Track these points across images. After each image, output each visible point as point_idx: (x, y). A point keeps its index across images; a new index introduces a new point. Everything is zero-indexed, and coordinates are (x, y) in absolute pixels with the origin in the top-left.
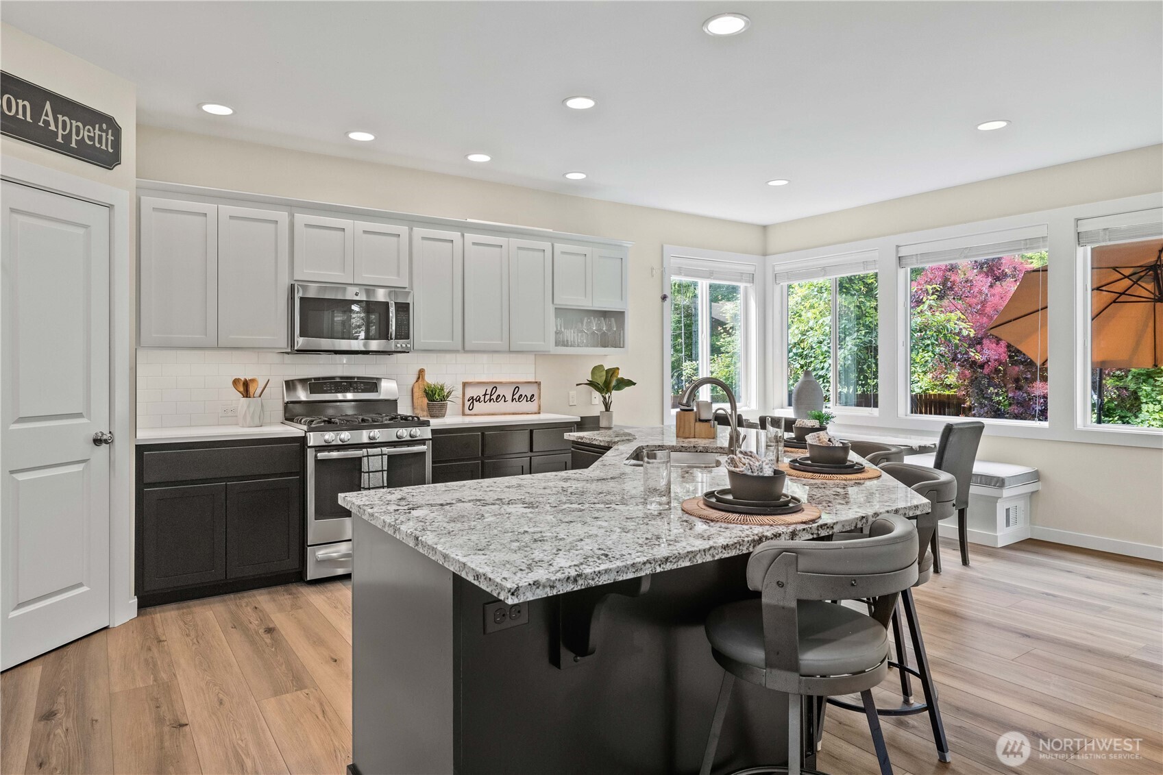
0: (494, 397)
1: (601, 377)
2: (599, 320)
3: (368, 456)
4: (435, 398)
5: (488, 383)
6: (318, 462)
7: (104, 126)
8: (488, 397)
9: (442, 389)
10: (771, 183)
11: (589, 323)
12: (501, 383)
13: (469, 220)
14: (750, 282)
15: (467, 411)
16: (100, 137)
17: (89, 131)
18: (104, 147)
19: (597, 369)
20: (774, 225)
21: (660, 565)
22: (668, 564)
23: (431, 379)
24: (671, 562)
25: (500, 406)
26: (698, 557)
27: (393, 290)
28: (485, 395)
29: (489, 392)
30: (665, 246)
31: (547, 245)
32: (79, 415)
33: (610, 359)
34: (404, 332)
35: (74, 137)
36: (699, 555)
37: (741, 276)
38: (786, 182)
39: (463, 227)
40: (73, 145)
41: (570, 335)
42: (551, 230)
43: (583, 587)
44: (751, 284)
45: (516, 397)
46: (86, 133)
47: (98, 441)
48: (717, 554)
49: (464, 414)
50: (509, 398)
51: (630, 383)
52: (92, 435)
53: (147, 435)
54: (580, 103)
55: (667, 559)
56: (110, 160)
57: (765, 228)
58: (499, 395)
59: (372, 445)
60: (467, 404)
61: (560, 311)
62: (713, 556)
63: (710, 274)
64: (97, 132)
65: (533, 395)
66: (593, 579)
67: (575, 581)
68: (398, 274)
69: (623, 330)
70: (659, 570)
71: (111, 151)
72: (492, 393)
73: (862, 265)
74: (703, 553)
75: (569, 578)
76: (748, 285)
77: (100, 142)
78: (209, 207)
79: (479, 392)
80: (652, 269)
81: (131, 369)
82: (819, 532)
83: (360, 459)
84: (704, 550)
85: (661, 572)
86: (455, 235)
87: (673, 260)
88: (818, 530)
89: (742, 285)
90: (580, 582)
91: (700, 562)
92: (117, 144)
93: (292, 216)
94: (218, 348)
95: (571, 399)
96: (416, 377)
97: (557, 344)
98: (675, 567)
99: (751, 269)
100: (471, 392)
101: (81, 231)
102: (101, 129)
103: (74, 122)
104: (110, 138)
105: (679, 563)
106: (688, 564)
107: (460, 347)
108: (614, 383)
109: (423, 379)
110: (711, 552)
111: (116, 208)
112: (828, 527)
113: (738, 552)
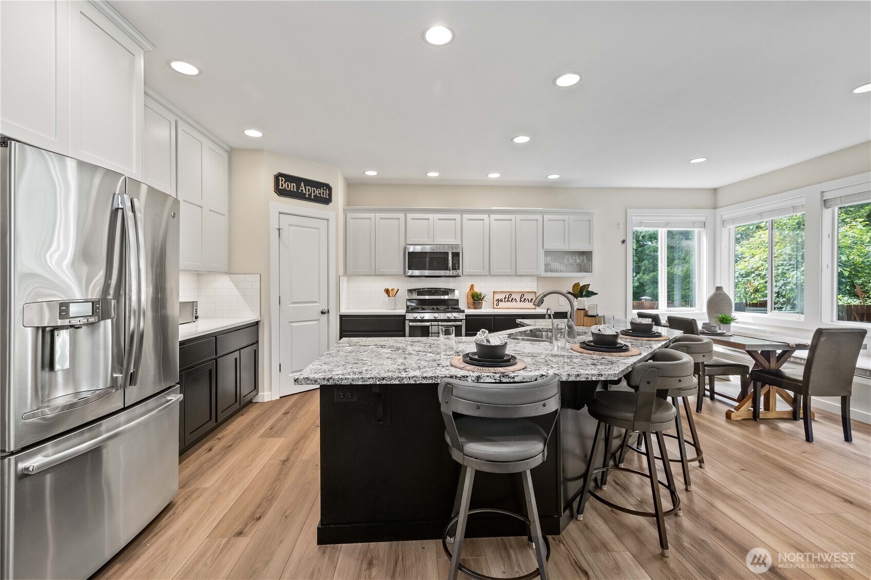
0: (510, 299)
1: (577, 289)
2: (575, 257)
3: (431, 325)
4: (476, 299)
5: (506, 292)
6: (410, 327)
7: (325, 188)
8: (506, 299)
9: (480, 294)
10: (692, 161)
11: (568, 259)
12: (513, 292)
13: (492, 208)
14: (701, 227)
15: (495, 306)
16: (323, 192)
17: (319, 191)
18: (325, 196)
19: (577, 285)
20: (722, 187)
21: (379, 381)
22: (384, 381)
23: (477, 290)
24: (386, 380)
25: (513, 304)
26: (404, 380)
27: (452, 246)
28: (505, 298)
29: (507, 297)
30: (628, 210)
31: (539, 217)
32: (316, 302)
33: (583, 279)
34: (456, 266)
35: (313, 194)
36: (405, 379)
37: (694, 224)
38: (705, 159)
39: (489, 212)
40: (312, 197)
41: (555, 265)
42: (542, 209)
43: (332, 384)
44: (703, 229)
45: (523, 299)
46: (318, 192)
47: (323, 313)
48: (419, 381)
49: (494, 308)
50: (518, 300)
51: (593, 294)
52: (320, 310)
53: (344, 311)
54: (522, 140)
55: (383, 379)
56: (327, 200)
57: (715, 190)
58: (513, 299)
59: (436, 320)
60: (495, 303)
61: (547, 253)
62: (415, 381)
63: (666, 225)
64: (322, 191)
65: (532, 299)
66: (338, 381)
67: (328, 380)
68: (455, 239)
69: (592, 262)
70: (378, 383)
71: (328, 197)
72: (509, 298)
73: (791, 208)
74: (408, 379)
75: (324, 378)
76: (700, 229)
77: (323, 195)
78: (371, 215)
79: (501, 296)
80: (619, 225)
81: (337, 284)
82: (501, 379)
83: (428, 326)
84: (409, 377)
85: (379, 384)
86: (485, 217)
87: (634, 218)
88: (500, 378)
89: (696, 230)
90: (331, 381)
91: (406, 383)
92: (330, 194)
93: (406, 215)
94: (376, 275)
95: (560, 302)
96: (470, 288)
97: (546, 271)
98: (389, 383)
99: (703, 219)
100: (498, 297)
101: (316, 230)
102: (323, 189)
103: (312, 188)
104: (327, 192)
105: (392, 381)
106: (398, 383)
107: (488, 274)
108: (584, 293)
109: (473, 289)
110: (413, 379)
111: (330, 220)
112: (509, 378)
113: (434, 381)
